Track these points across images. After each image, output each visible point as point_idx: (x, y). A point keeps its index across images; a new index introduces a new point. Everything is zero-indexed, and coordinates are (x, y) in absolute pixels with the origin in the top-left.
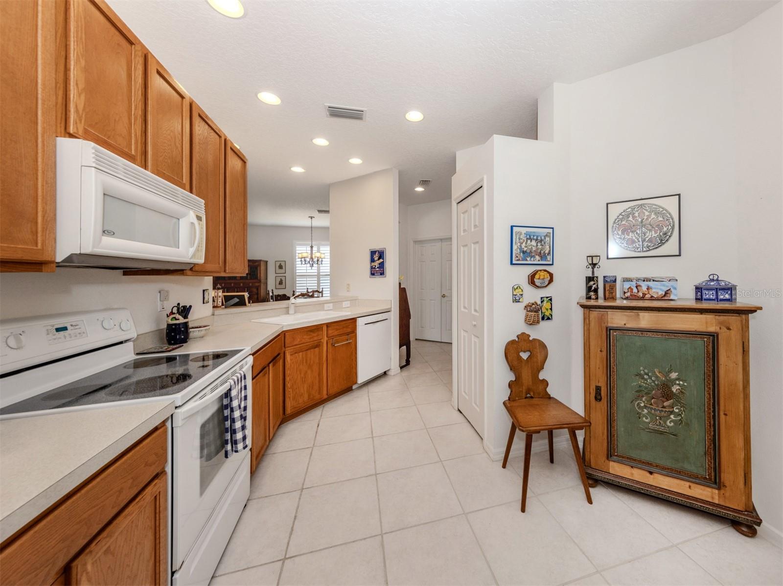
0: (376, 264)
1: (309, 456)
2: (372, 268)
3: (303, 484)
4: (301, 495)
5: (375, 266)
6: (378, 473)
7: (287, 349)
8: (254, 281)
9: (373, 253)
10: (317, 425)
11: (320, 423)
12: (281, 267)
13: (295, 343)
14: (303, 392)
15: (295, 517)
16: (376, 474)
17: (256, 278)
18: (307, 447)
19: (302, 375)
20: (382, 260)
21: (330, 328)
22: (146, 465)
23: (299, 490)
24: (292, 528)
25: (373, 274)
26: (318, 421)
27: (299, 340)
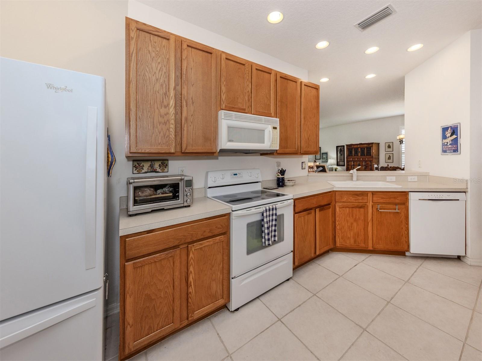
0: (449, 140)
1: (334, 280)
2: (443, 145)
3: (317, 293)
4: (312, 297)
5: (447, 143)
6: (367, 330)
7: (337, 203)
8: (369, 157)
9: (445, 130)
10: (355, 265)
11: (358, 265)
12: (389, 147)
13: (342, 201)
14: (350, 236)
15: (300, 306)
16: (365, 330)
17: (370, 155)
18: (337, 273)
19: (349, 224)
20: (456, 136)
21: (374, 196)
22: (216, 227)
23: (314, 294)
24: (294, 309)
25: (444, 151)
26: (358, 262)
27: (345, 199)
